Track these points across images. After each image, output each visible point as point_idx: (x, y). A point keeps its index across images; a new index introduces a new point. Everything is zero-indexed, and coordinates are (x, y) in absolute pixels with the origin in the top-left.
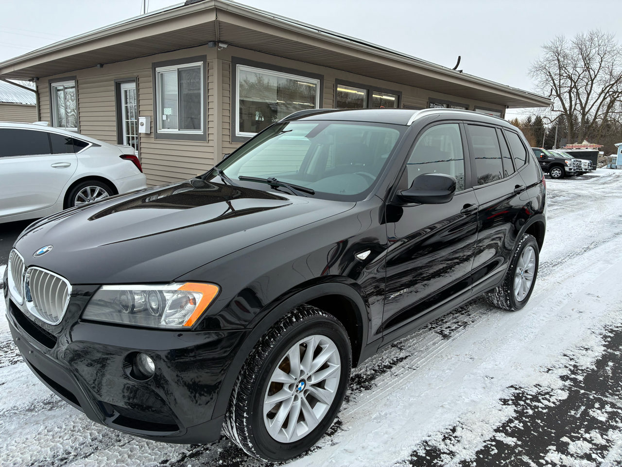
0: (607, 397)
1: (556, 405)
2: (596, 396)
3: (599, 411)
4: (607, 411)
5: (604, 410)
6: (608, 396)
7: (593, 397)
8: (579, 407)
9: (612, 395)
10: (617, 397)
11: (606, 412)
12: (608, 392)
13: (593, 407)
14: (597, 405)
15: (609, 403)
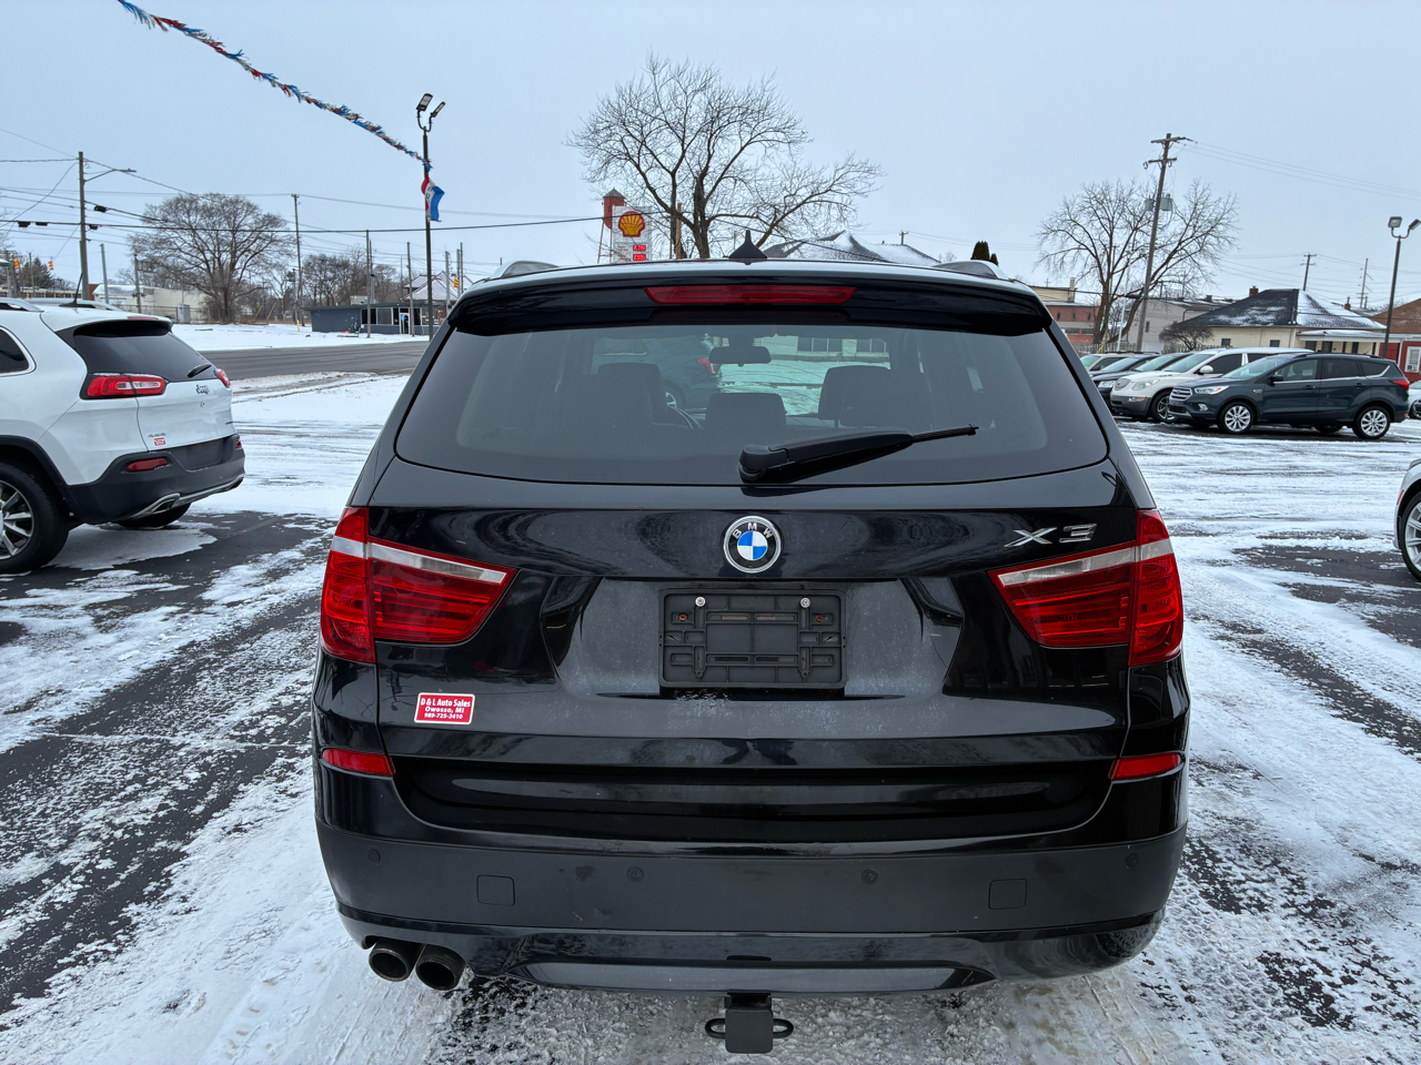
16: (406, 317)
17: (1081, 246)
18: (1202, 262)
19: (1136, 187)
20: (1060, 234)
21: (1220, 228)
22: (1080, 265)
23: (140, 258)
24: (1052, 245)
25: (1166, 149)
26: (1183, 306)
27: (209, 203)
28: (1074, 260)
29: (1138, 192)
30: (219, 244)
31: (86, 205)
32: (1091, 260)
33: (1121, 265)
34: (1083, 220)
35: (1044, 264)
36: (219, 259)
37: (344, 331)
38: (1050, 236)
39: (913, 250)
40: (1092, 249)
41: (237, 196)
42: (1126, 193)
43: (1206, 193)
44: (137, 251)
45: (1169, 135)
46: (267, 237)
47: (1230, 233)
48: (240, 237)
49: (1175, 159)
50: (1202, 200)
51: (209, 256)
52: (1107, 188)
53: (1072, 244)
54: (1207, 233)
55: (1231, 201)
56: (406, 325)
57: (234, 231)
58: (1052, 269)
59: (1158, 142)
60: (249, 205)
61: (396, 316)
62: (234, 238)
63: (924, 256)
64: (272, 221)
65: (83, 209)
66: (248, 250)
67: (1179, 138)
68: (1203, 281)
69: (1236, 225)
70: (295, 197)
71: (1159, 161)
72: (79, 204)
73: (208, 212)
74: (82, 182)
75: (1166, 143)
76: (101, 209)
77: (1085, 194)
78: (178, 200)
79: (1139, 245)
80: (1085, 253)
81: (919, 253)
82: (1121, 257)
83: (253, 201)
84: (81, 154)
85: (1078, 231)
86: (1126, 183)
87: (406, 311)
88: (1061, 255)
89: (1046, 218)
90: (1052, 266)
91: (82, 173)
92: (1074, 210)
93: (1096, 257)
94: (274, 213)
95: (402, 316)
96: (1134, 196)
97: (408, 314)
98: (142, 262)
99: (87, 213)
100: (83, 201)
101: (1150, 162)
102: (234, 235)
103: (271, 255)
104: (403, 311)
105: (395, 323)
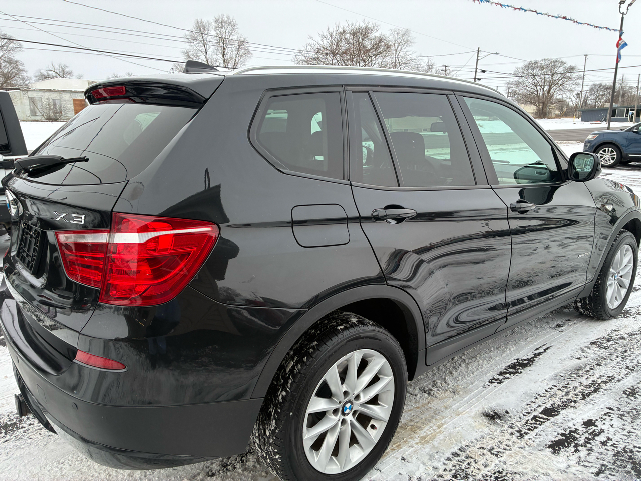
16: (633, 113)
23: (510, 91)
27: (543, 62)
30: (545, 82)
31: (478, 70)
36: (543, 89)
37: (597, 121)
41: (557, 59)
44: (509, 88)
46: (568, 77)
48: (555, 77)
51: (539, 88)
56: (632, 117)
57: (553, 75)
60: (562, 62)
61: (627, 113)
62: (552, 78)
64: (572, 69)
65: (476, 72)
66: (557, 84)
70: (586, 56)
72: (475, 70)
73: (542, 67)
74: (478, 60)
76: (483, 71)
78: (530, 64)
83: (564, 60)
84: (479, 48)
87: (634, 110)
91: (478, 56)
94: (573, 65)
95: (630, 113)
97: (634, 112)
98: (511, 93)
99: (477, 73)
100: (476, 69)
102: (552, 76)
103: (568, 85)
104: (631, 110)
105: (626, 116)
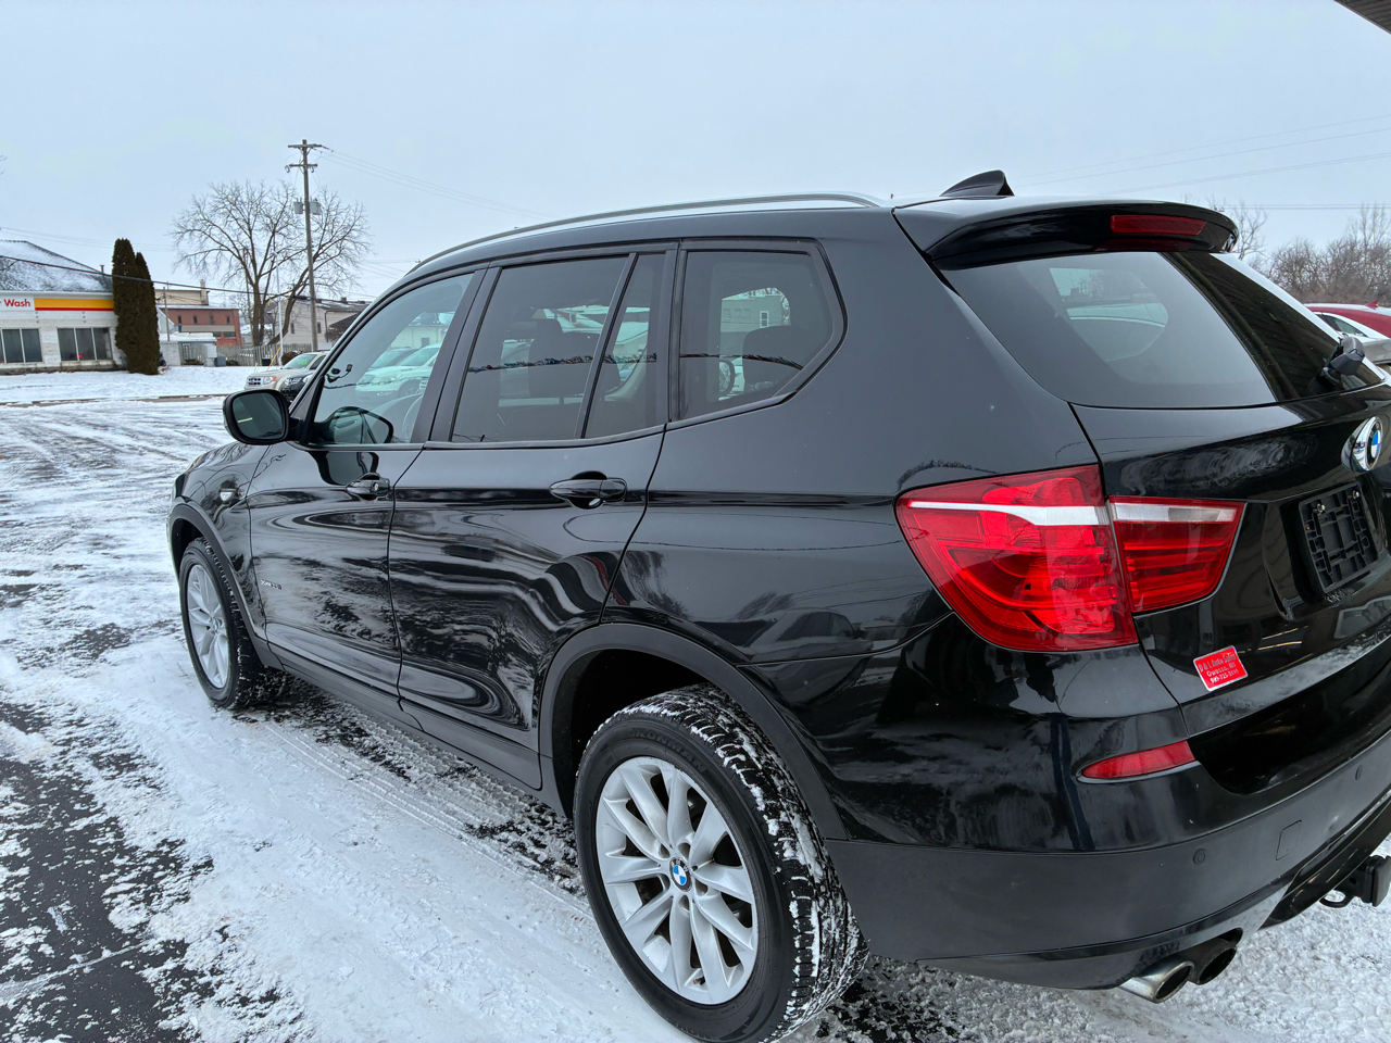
0: (52, 981)
1: (107, 897)
2: (75, 967)
3: (30, 941)
4: (17, 955)
5: (24, 950)
6: (52, 987)
7: (75, 962)
8: (70, 923)
9: (50, 995)
10: (33, 996)
11: (16, 951)
12: (61, 993)
13: (46, 941)
14: (47, 950)
15: (32, 971)
17: (222, 247)
18: (345, 266)
19: (266, 190)
20: (196, 233)
21: (354, 233)
22: (224, 266)
24: (189, 245)
25: (305, 154)
26: (323, 308)
28: (217, 262)
29: (270, 195)
32: (235, 262)
33: (266, 269)
34: (219, 221)
35: (184, 264)
38: (187, 235)
39: (36, 247)
40: (233, 250)
42: (257, 195)
43: (336, 201)
45: (305, 142)
47: (363, 239)
49: (316, 165)
50: (333, 207)
52: (237, 189)
53: (210, 244)
54: (343, 238)
55: (359, 209)
58: (194, 270)
59: (295, 147)
63: (52, 254)
67: (316, 146)
68: (347, 283)
69: (367, 231)
71: (299, 166)
75: (304, 148)
77: (216, 194)
79: (279, 248)
80: (228, 254)
81: (44, 250)
82: (266, 260)
85: (215, 231)
86: (255, 185)
88: (202, 256)
89: (178, 216)
90: (194, 267)
92: (207, 210)
93: (240, 258)
96: (266, 199)
101: (291, 166)
